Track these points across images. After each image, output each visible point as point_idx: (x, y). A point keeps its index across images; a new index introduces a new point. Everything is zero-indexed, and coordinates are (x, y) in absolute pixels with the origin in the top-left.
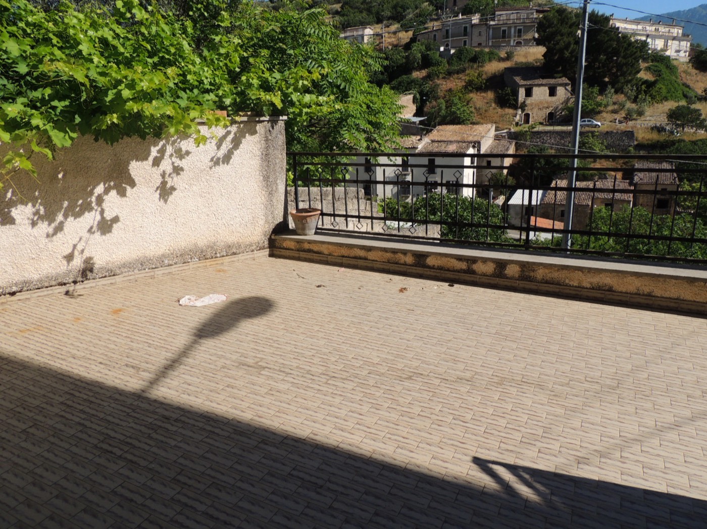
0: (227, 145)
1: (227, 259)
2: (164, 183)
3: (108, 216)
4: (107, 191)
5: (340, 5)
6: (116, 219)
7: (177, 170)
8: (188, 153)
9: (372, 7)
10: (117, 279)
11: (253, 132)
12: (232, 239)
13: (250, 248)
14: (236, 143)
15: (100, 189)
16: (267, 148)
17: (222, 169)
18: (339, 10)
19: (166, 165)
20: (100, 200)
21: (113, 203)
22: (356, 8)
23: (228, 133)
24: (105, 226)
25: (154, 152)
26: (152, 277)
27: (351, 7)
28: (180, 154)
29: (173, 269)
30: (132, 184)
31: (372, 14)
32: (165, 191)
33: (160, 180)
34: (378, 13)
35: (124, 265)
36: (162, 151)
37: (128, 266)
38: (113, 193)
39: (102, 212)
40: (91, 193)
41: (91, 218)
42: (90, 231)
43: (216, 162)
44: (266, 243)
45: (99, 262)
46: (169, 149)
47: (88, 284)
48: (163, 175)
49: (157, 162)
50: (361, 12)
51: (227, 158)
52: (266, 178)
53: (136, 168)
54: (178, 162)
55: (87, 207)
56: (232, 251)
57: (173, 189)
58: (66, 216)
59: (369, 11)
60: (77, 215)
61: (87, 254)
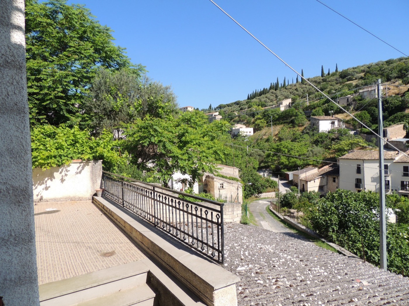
0: (80, 168)
1: (78, 202)
2: (62, 178)
3: (48, 186)
4: (48, 179)
5: (364, 73)
6: (49, 187)
7: (66, 175)
8: (69, 171)
9: (384, 72)
10: (48, 203)
11: (88, 165)
12: (81, 196)
13: (86, 199)
14: (83, 168)
15: (46, 179)
16: (92, 170)
17: (79, 175)
18: (363, 76)
19: (63, 174)
20: (46, 182)
21: (49, 183)
22: (375, 74)
23: (81, 165)
24: (47, 188)
25: (60, 170)
26: (57, 203)
27: (371, 74)
28: (67, 171)
29: (63, 202)
30: (54, 178)
31: (384, 76)
32: (62, 180)
33: (61, 177)
34: (388, 76)
35: (50, 199)
36: (62, 170)
37: (52, 199)
38: (50, 180)
39: (46, 185)
40: (44, 180)
41: (43, 186)
42: (43, 189)
43: (77, 173)
44: (91, 198)
45: (44, 198)
46: (64, 170)
47: (42, 203)
48: (62, 176)
49: (61, 173)
50: (377, 76)
51: (80, 172)
52: (92, 179)
53: (56, 174)
54: (66, 173)
55: (43, 183)
56: (80, 199)
57: (65, 180)
58: (38, 185)
59: (382, 75)
60: (40, 185)
61: (41, 195)
